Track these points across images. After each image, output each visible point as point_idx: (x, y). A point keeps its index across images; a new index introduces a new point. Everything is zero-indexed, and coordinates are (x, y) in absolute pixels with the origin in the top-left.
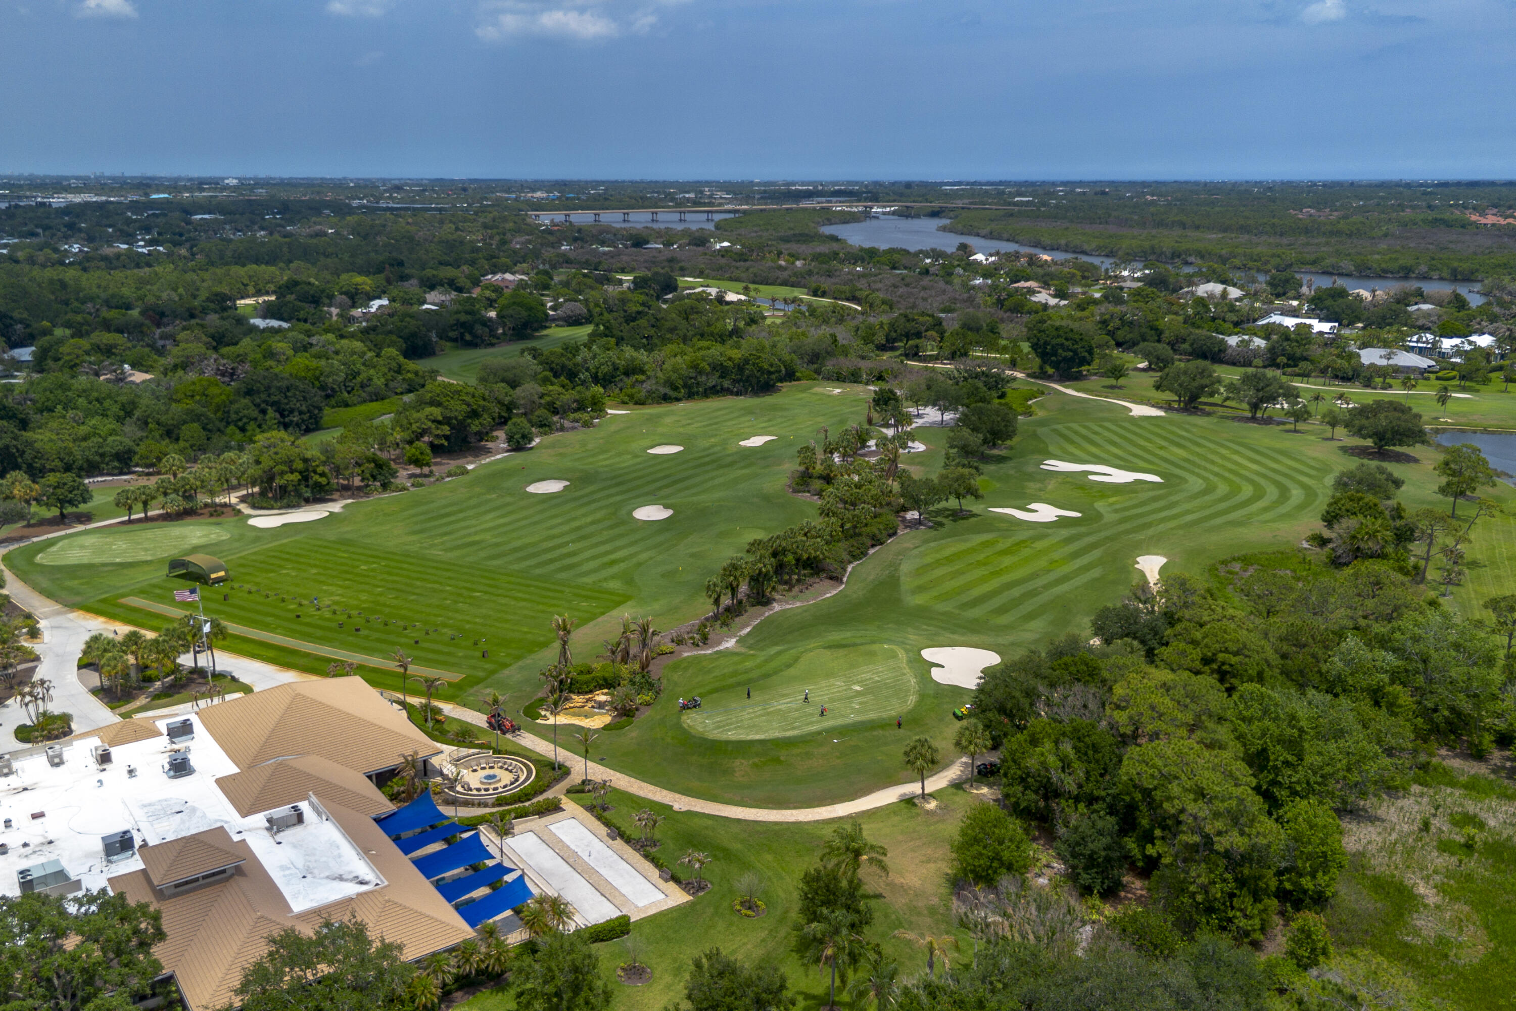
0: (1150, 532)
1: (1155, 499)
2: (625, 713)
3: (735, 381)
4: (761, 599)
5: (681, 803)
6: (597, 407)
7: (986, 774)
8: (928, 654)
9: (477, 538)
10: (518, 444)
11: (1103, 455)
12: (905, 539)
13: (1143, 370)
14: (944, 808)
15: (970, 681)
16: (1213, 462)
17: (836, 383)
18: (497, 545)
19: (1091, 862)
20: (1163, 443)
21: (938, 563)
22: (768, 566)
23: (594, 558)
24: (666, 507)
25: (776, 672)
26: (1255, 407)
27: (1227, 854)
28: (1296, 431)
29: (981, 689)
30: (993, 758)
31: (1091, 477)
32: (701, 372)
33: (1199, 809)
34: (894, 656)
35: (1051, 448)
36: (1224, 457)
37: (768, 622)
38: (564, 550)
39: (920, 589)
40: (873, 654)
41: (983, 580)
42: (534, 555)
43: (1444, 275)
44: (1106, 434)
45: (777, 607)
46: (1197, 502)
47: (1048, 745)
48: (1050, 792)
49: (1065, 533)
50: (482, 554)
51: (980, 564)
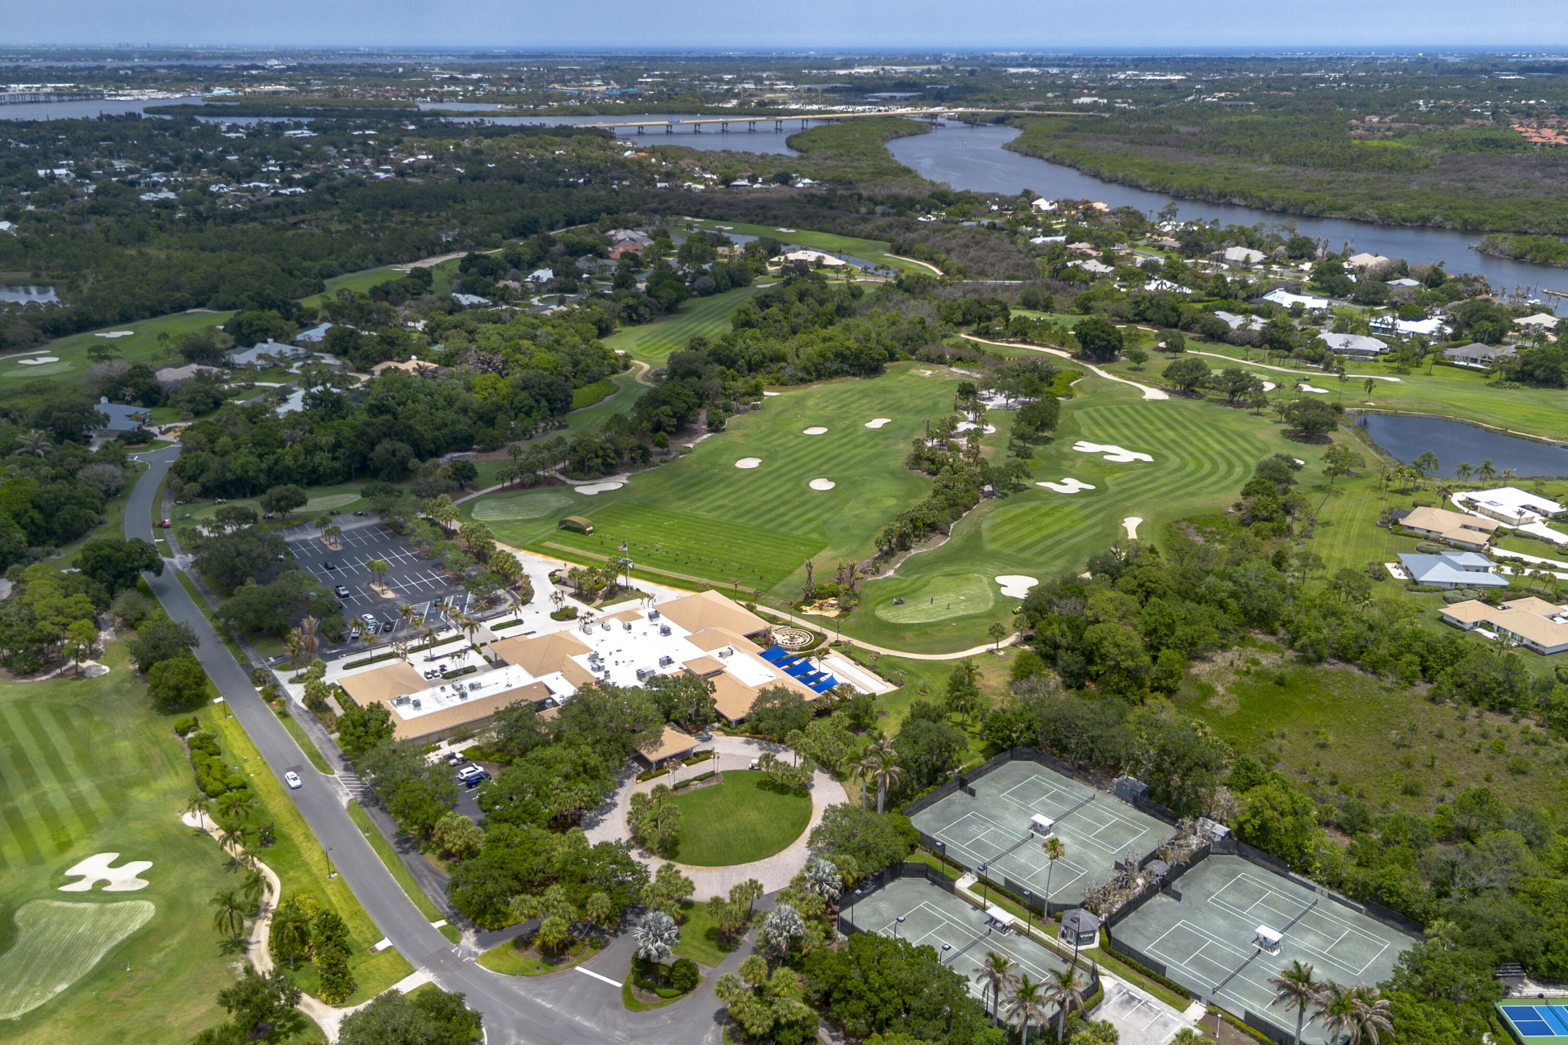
0: (1136, 500)
1: (1145, 475)
2: (845, 610)
3: (851, 366)
4: (905, 548)
5: (883, 651)
6: (756, 392)
7: (1028, 640)
8: (999, 580)
9: (721, 503)
10: (715, 426)
11: (1118, 437)
12: (984, 506)
13: (1163, 350)
14: (1007, 655)
15: (1021, 594)
16: (1191, 443)
17: (927, 365)
18: (735, 508)
19: (1072, 674)
20: (1161, 426)
21: (1005, 522)
22: (908, 529)
23: (797, 517)
24: (830, 480)
25: (919, 589)
26: (1233, 393)
27: (1126, 669)
28: (1258, 414)
29: (1026, 600)
30: (1031, 633)
31: (1106, 457)
32: (827, 359)
33: (1114, 651)
34: (980, 581)
35: (1084, 431)
36: (1200, 439)
37: (909, 561)
38: (777, 512)
39: (994, 540)
40: (968, 579)
41: (1030, 534)
42: (761, 515)
43: (1457, 225)
44: (1123, 416)
45: (913, 552)
46: (1170, 478)
47: (1055, 626)
48: (1056, 647)
49: (1083, 501)
50: (730, 514)
51: (1030, 523)
